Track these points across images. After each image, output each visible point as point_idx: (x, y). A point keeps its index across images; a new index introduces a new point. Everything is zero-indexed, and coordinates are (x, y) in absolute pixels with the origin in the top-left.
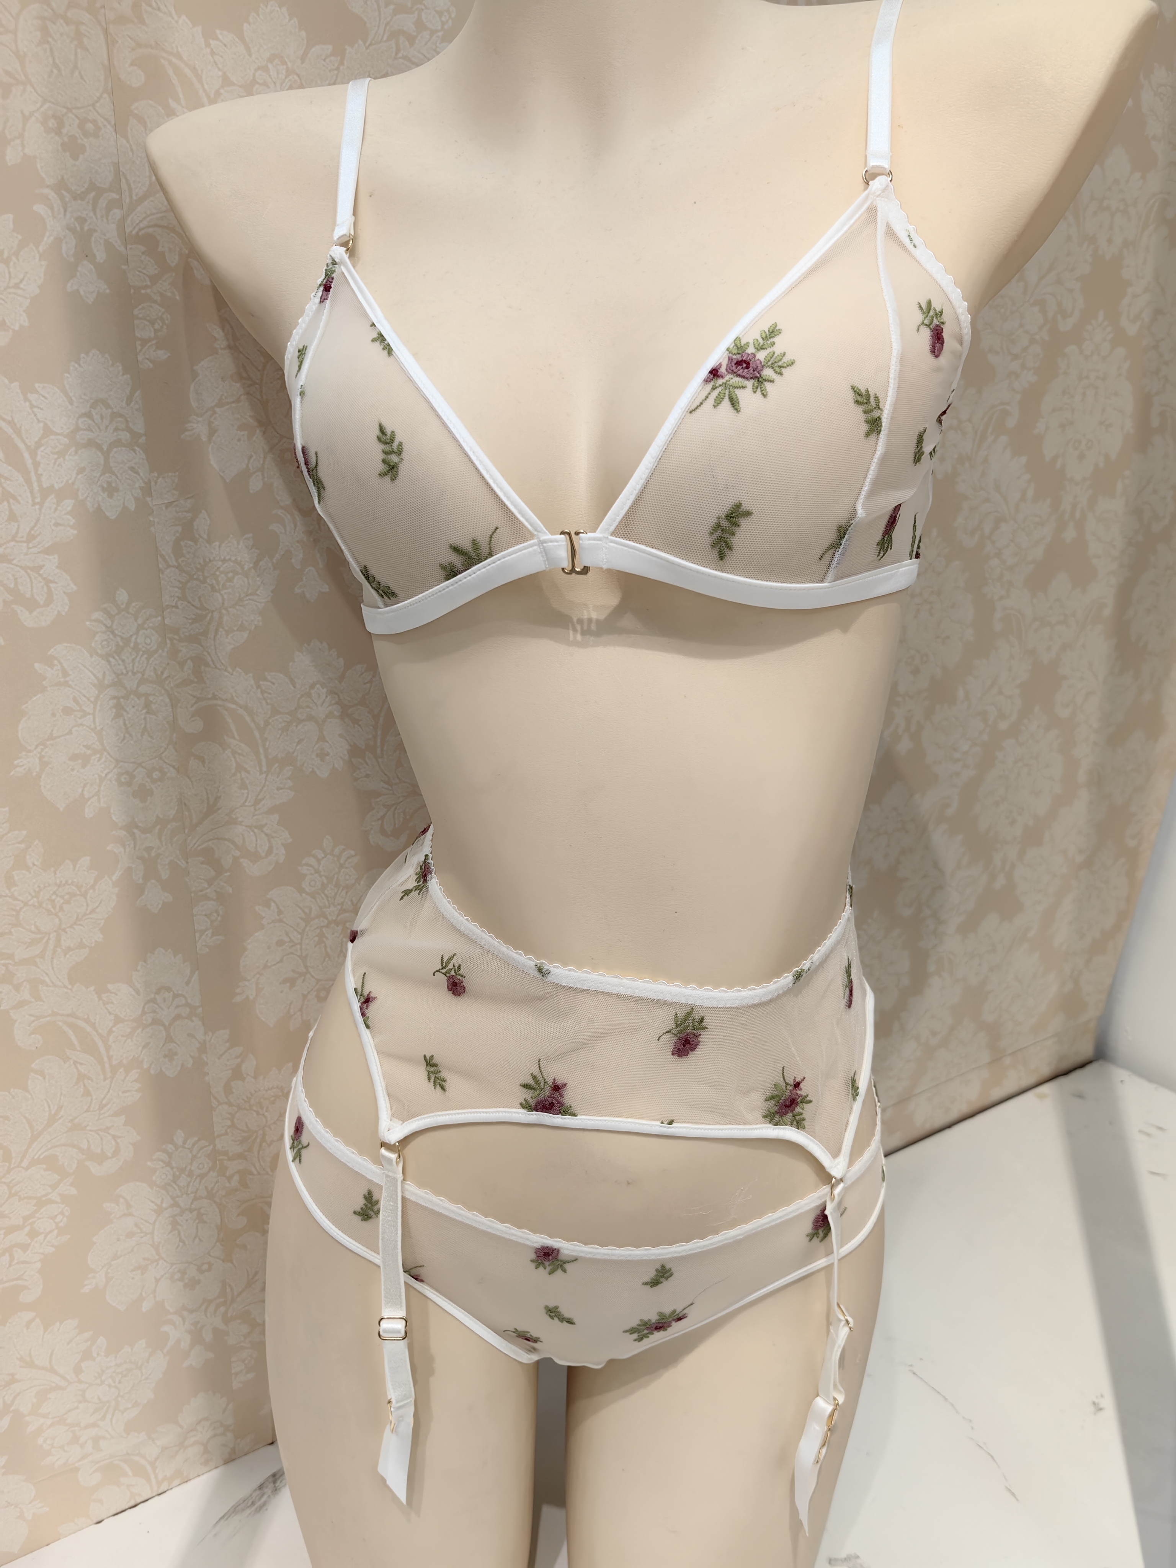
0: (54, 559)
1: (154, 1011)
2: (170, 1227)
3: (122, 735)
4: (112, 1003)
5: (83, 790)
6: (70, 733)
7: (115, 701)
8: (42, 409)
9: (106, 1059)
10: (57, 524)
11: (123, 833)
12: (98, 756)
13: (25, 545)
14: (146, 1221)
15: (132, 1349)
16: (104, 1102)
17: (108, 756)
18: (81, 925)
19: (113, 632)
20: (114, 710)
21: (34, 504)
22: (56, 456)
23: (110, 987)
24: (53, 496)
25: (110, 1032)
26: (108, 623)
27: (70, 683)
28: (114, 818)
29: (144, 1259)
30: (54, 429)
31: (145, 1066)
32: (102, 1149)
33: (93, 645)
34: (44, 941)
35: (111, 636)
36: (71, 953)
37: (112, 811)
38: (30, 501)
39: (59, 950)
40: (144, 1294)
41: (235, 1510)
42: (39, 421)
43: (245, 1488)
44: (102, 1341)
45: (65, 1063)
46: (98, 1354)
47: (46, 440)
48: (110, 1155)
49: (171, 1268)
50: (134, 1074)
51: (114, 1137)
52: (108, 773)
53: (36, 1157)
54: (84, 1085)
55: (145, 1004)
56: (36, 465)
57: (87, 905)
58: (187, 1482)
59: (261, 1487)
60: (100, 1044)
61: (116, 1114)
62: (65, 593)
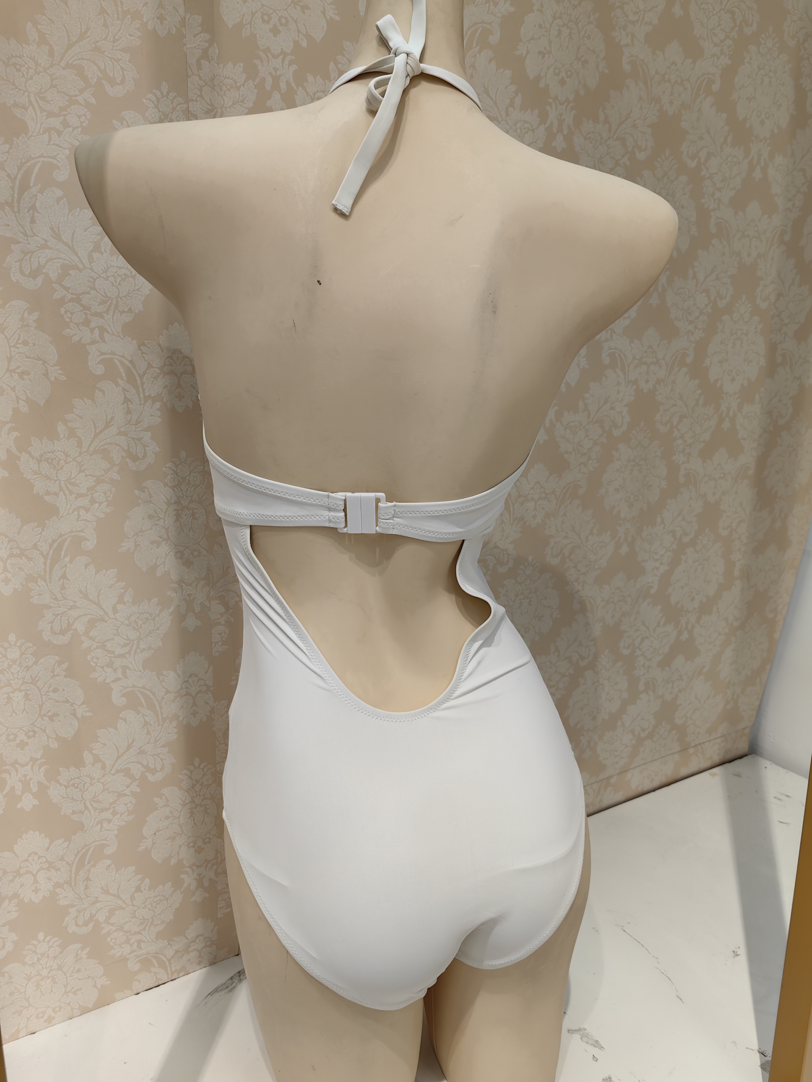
0: (149, 434)
1: (187, 688)
2: (189, 815)
3: (179, 531)
4: (165, 682)
5: (156, 561)
6: (151, 529)
7: (176, 512)
8: (147, 354)
9: (160, 714)
10: (151, 415)
11: (177, 585)
12: (165, 542)
13: (134, 426)
14: (177, 811)
15: (163, 887)
16: (157, 739)
17: (171, 542)
18: (151, 636)
19: (177, 474)
20: (175, 517)
21: (140, 404)
22: (153, 379)
23: (165, 673)
24: (150, 400)
25: (163, 698)
26: (175, 469)
27: (153, 501)
28: (172, 577)
29: (174, 833)
30: (153, 365)
31: (181, 719)
32: (155, 766)
33: (166, 481)
34: (131, 644)
35: (176, 477)
36: (145, 652)
37: (171, 573)
38: (139, 403)
39: (138, 650)
40: (172, 854)
41: (216, 990)
42: (145, 360)
43: (222, 979)
44: (147, 881)
45: (138, 715)
46: (144, 889)
47: (148, 370)
48: (159, 770)
49: (188, 839)
50: (175, 724)
51: (161, 759)
52: (170, 551)
53: (119, 768)
54: (147, 728)
55: (183, 683)
56: (143, 384)
57: (155, 625)
58: (188, 974)
59: (231, 978)
60: (157, 705)
61: (163, 746)
62: (153, 452)
